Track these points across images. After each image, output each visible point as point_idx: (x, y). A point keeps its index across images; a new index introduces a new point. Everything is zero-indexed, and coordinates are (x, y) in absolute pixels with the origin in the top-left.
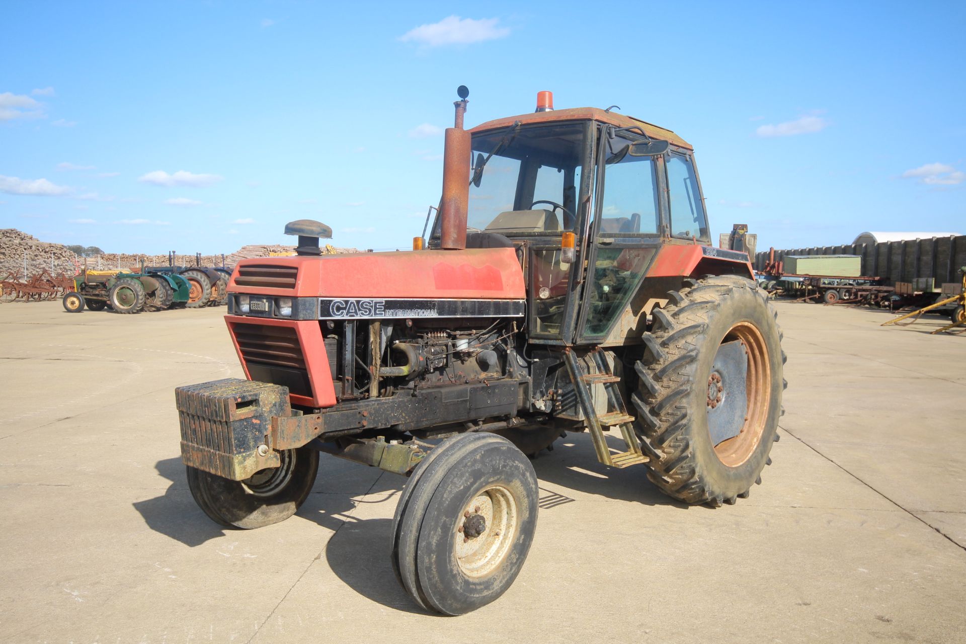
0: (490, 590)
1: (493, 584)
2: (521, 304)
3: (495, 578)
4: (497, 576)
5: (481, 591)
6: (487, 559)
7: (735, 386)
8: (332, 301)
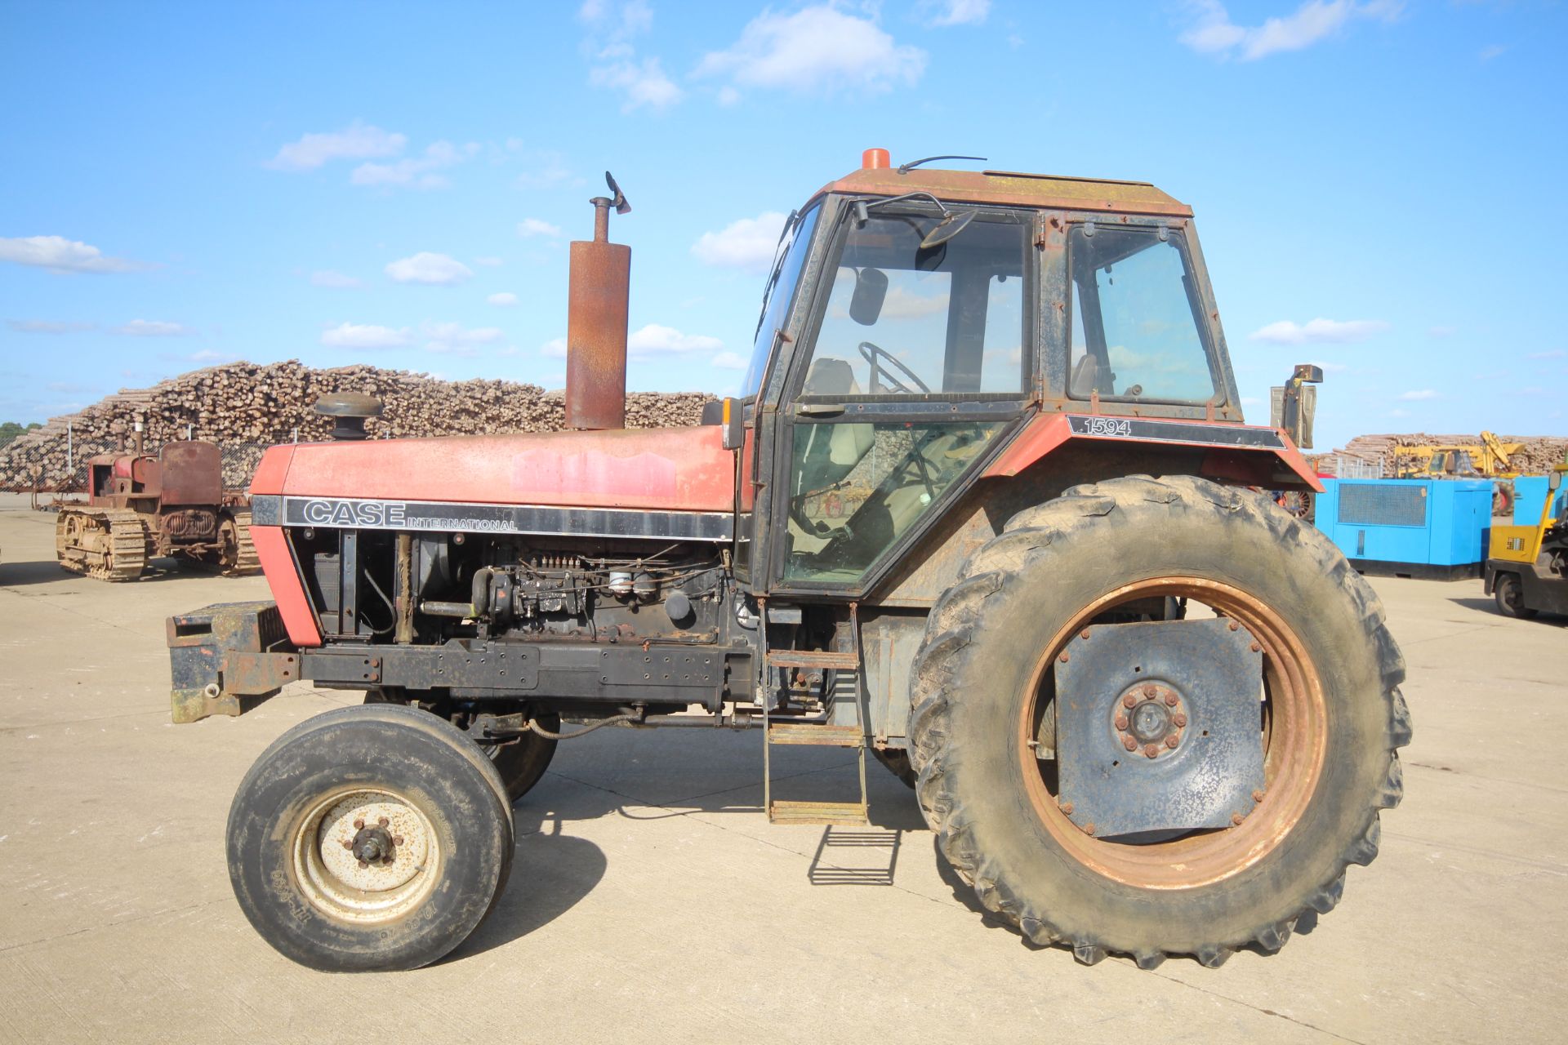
0: (368, 947)
1: (379, 940)
2: (725, 520)
3: (386, 934)
4: (392, 931)
5: (349, 944)
6: (394, 902)
7: (1231, 720)
8: (307, 501)
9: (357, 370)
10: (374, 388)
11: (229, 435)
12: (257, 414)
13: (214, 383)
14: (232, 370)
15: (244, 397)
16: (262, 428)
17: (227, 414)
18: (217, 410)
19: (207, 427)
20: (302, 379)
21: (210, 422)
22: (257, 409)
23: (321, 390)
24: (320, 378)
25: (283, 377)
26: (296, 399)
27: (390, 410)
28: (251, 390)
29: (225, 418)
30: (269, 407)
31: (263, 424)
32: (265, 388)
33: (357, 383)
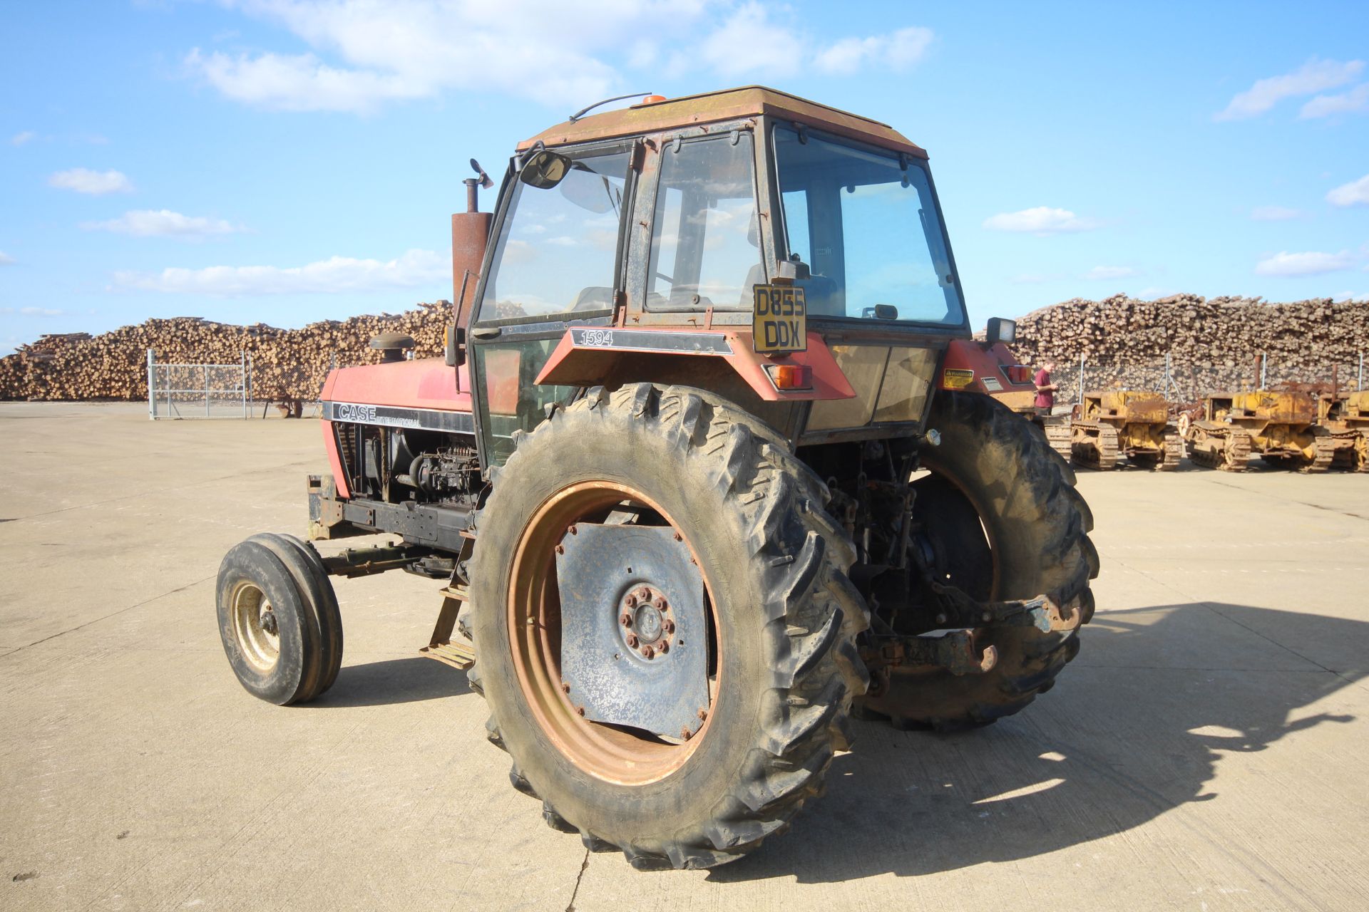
8: (340, 405)
9: (1178, 299)
10: (1194, 314)
11: (1061, 360)
12: (1086, 342)
13: (1052, 317)
14: (1067, 306)
15: (1075, 328)
16: (1089, 354)
17: (1061, 343)
18: (1053, 339)
19: (1044, 354)
20: (1127, 310)
21: (1047, 350)
22: (1085, 338)
23: (1143, 318)
24: (1143, 308)
25: (1110, 309)
26: (1120, 328)
27: (1209, 333)
28: (1082, 322)
29: (1059, 346)
30: (1096, 336)
31: (1090, 350)
32: (1092, 320)
33: (1177, 310)
